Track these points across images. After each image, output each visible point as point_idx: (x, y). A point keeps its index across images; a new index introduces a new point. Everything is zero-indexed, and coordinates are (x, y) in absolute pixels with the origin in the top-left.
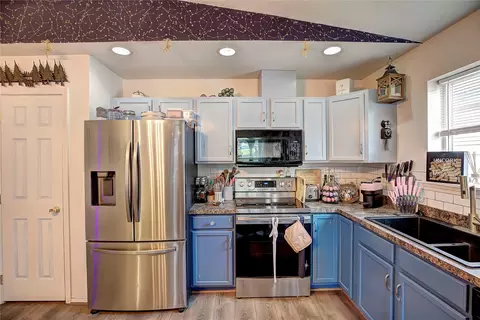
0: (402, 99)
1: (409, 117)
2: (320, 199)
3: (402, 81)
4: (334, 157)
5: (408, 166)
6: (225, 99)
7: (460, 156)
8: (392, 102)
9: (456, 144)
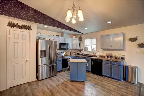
0: (82, 40)
1: (82, 43)
2: (71, 55)
3: (82, 38)
4: (73, 48)
5: (82, 49)
6: (57, 37)
7: (88, 48)
8: (80, 41)
9: (87, 47)
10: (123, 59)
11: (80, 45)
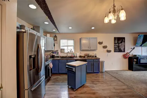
5: (57, 51)
7: (64, 49)
10: (96, 56)
11: (54, 46)
